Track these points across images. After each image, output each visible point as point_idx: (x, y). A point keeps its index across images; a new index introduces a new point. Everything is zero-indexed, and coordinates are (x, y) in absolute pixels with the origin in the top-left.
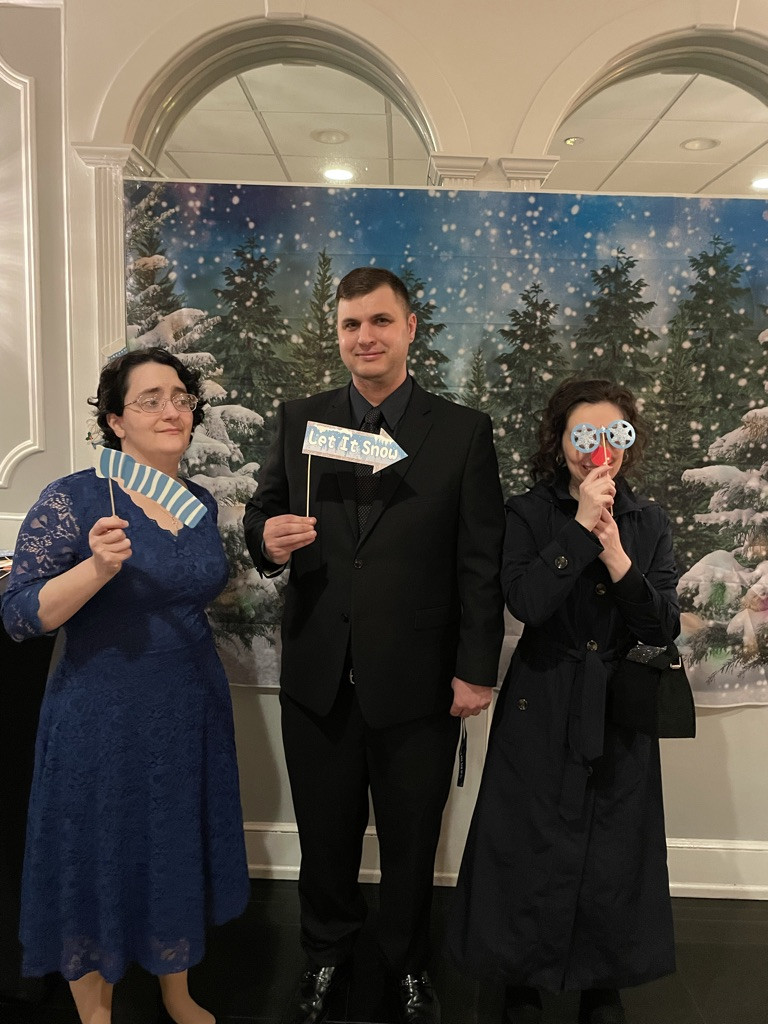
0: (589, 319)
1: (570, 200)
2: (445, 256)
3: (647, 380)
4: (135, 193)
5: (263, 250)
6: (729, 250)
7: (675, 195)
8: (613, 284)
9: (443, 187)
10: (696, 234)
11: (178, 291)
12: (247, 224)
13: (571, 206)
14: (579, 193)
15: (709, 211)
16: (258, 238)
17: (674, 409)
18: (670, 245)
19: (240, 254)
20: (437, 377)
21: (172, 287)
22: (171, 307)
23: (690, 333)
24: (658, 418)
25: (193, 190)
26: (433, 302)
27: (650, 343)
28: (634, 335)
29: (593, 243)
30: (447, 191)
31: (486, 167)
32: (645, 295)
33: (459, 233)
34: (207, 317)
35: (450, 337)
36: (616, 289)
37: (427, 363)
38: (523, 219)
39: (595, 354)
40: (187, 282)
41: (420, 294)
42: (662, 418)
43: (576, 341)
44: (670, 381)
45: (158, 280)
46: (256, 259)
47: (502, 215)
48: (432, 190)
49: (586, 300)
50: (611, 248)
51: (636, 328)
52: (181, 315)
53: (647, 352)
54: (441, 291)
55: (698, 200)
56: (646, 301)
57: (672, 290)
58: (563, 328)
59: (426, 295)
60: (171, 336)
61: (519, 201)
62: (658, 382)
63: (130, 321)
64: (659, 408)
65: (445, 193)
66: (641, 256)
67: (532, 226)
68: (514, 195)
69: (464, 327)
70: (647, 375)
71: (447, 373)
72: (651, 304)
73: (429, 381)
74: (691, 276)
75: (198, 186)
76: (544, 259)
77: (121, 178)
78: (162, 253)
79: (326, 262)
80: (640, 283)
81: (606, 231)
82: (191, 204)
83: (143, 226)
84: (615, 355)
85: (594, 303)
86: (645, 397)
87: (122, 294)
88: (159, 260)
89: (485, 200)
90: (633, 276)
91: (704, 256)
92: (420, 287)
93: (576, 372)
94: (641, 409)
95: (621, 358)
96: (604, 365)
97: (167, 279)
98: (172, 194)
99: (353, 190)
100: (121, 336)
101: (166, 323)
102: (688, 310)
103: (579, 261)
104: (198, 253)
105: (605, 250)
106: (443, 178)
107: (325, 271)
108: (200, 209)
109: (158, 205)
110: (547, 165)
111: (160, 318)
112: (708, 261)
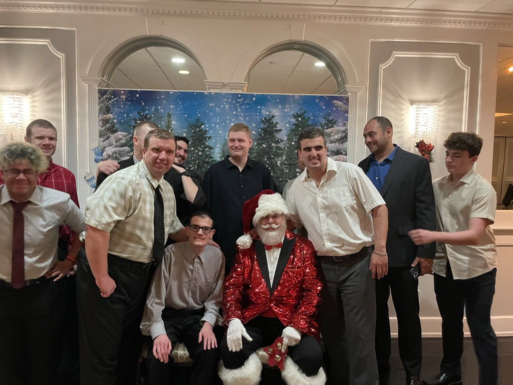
0: (260, 135)
1: (252, 96)
2: (211, 114)
3: (281, 155)
4: (102, 93)
5: (147, 112)
6: (305, 112)
7: (287, 94)
8: (268, 123)
9: (210, 91)
10: (294, 107)
11: (116, 126)
12: (142, 103)
13: (253, 98)
14: (255, 94)
15: (298, 99)
16: (146, 107)
17: (290, 165)
18: (286, 110)
19: (138, 113)
20: (209, 154)
21: (115, 125)
22: (116, 131)
23: (294, 139)
25: (122, 92)
26: (207, 129)
27: (281, 143)
28: (275, 140)
29: (260, 110)
30: (211, 93)
31: (224, 86)
32: (279, 127)
33: (216, 106)
34: (128, 135)
35: (214, 141)
36: (269, 125)
37: (206, 150)
38: (237, 102)
39: (263, 147)
40: (120, 123)
41: (203, 126)
42: (286, 168)
43: (256, 142)
44: (288, 155)
45: (110, 122)
46: (145, 115)
47: (230, 100)
48: (206, 92)
49: (259, 128)
50: (267, 111)
51: (276, 138)
52: (118, 134)
53: (280, 146)
54: (210, 125)
55: (294, 96)
56: (279, 129)
57: (287, 125)
59: (205, 127)
60: (114, 142)
61: (236, 96)
62: (284, 156)
63: (101, 136)
64: (285, 164)
66: (277, 114)
67: (240, 105)
68: (234, 94)
69: (218, 138)
70: (281, 153)
71: (213, 153)
72: (281, 130)
73: (207, 156)
74: (293, 120)
75: (124, 91)
76: (244, 115)
77: (97, 89)
78: (111, 113)
79: (169, 116)
80: (277, 123)
81: (265, 106)
82: (122, 97)
83: (105, 104)
84: (270, 147)
85: (262, 129)
86: (280, 161)
87: (97, 127)
88: (110, 116)
89: (224, 96)
90: (274, 121)
91: (297, 114)
92: (203, 124)
93: (257, 153)
94: (279, 165)
95: (272, 148)
96: (266, 150)
97: (113, 122)
98: (115, 94)
99: (178, 92)
100: (97, 142)
101: (113, 137)
102: (293, 132)
103: (256, 115)
104: (124, 113)
105: (265, 112)
106: (209, 88)
107: (169, 119)
108: (125, 98)
109: (110, 97)
110: (244, 85)
111: (111, 135)
112: (299, 116)
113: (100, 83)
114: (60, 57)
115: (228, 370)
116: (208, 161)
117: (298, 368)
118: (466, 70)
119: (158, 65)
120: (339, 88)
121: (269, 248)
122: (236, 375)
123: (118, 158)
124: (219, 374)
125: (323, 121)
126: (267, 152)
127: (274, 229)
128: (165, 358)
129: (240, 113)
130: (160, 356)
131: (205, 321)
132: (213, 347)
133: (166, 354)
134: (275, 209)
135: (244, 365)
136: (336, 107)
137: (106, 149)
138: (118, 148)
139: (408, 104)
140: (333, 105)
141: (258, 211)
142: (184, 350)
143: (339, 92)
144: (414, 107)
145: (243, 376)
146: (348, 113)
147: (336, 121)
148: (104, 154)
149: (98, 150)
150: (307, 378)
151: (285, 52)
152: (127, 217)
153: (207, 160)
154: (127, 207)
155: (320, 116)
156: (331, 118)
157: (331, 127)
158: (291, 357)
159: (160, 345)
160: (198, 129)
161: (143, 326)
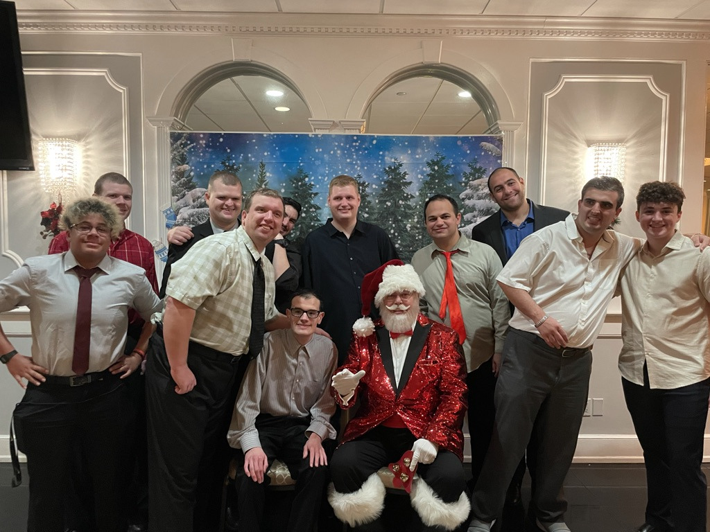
0: (383, 190)
1: (373, 138)
2: (318, 163)
3: (411, 216)
4: (175, 137)
5: (234, 161)
6: (443, 158)
7: (418, 135)
8: (393, 174)
9: (317, 133)
10: (428, 152)
11: (194, 180)
12: (226, 150)
13: (373, 140)
14: (376, 135)
15: (434, 142)
16: (232, 155)
18: (417, 156)
19: (222, 163)
20: (316, 216)
21: (191, 179)
22: (193, 187)
24: (417, 233)
25: (202, 136)
26: (312, 183)
27: (411, 200)
28: (404, 196)
29: (383, 156)
30: (317, 135)
31: (334, 125)
32: (408, 178)
33: (323, 152)
35: (321, 198)
36: (395, 176)
37: (311, 210)
38: (351, 146)
39: (387, 205)
40: (198, 176)
41: (307, 179)
42: (419, 233)
43: (378, 199)
45: (185, 176)
46: (231, 165)
47: (342, 144)
48: (310, 134)
49: (381, 181)
50: (391, 158)
51: (405, 193)
52: (195, 192)
53: (410, 203)
54: (316, 178)
55: (428, 137)
56: (409, 181)
57: (420, 176)
58: (372, 193)
59: (309, 179)
60: (191, 201)
61: (349, 139)
62: (416, 217)
63: (174, 194)
64: (417, 228)
65: (316, 135)
66: (405, 161)
67: (356, 150)
68: (347, 136)
70: (411, 214)
71: (320, 214)
72: (411, 183)
73: (312, 219)
74: (428, 170)
75: (204, 134)
76: (362, 163)
77: (169, 132)
78: (187, 164)
79: (263, 166)
80: (405, 173)
81: (389, 151)
82: (201, 142)
83: (179, 152)
84: (396, 205)
85: (385, 182)
86: (411, 224)
87: (169, 183)
88: (186, 167)
89: (334, 138)
90: (402, 170)
91: (433, 161)
92: (307, 177)
93: (379, 213)
94: (409, 229)
95: (399, 207)
96: (392, 210)
97: (189, 175)
98: (192, 138)
99: (274, 134)
100: (169, 202)
101: (189, 195)
102: (428, 185)
103: (378, 164)
104: (204, 163)
105: (389, 159)
106: (315, 129)
107: (263, 170)
108: (205, 144)
109: (186, 143)
110: (361, 123)
111: (186, 193)
112: (434, 163)
113: (173, 124)
114: (121, 91)
115: (341, 495)
116: (314, 225)
117: (432, 492)
118: (664, 98)
119: (247, 100)
120: (489, 125)
121: (396, 336)
122: (352, 500)
123: (196, 222)
124: (329, 500)
125: (468, 170)
126: (392, 213)
127: (402, 311)
128: (260, 477)
129: (356, 161)
130: (254, 474)
131: (312, 432)
132: (322, 464)
133: (260, 472)
134: (404, 285)
135: (361, 488)
136: (486, 151)
137: (180, 211)
138: (196, 210)
139: (583, 146)
140: (481, 149)
141: (382, 287)
142: (284, 469)
143: (489, 131)
144: (593, 148)
145: (360, 502)
146: (501, 159)
147: (485, 170)
148: (178, 217)
149: (171, 212)
150: (444, 504)
151: (416, 78)
152: (219, 294)
153: (312, 224)
154: (221, 279)
155: (464, 163)
156: (478, 166)
157: (479, 178)
158: (423, 479)
159: (254, 460)
160: (300, 183)
161: (231, 435)
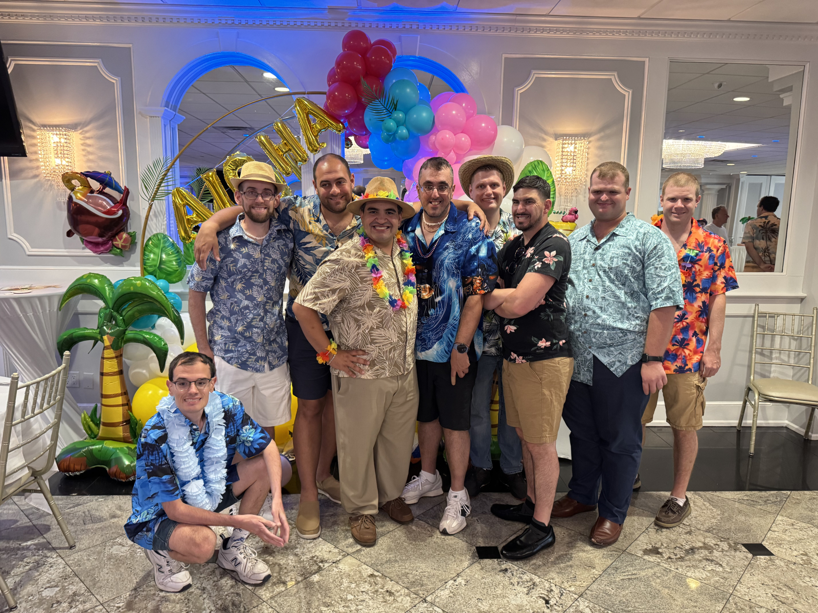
113: (164, 114)
114: (114, 81)
118: (627, 94)
139: (551, 139)
144: (559, 142)
